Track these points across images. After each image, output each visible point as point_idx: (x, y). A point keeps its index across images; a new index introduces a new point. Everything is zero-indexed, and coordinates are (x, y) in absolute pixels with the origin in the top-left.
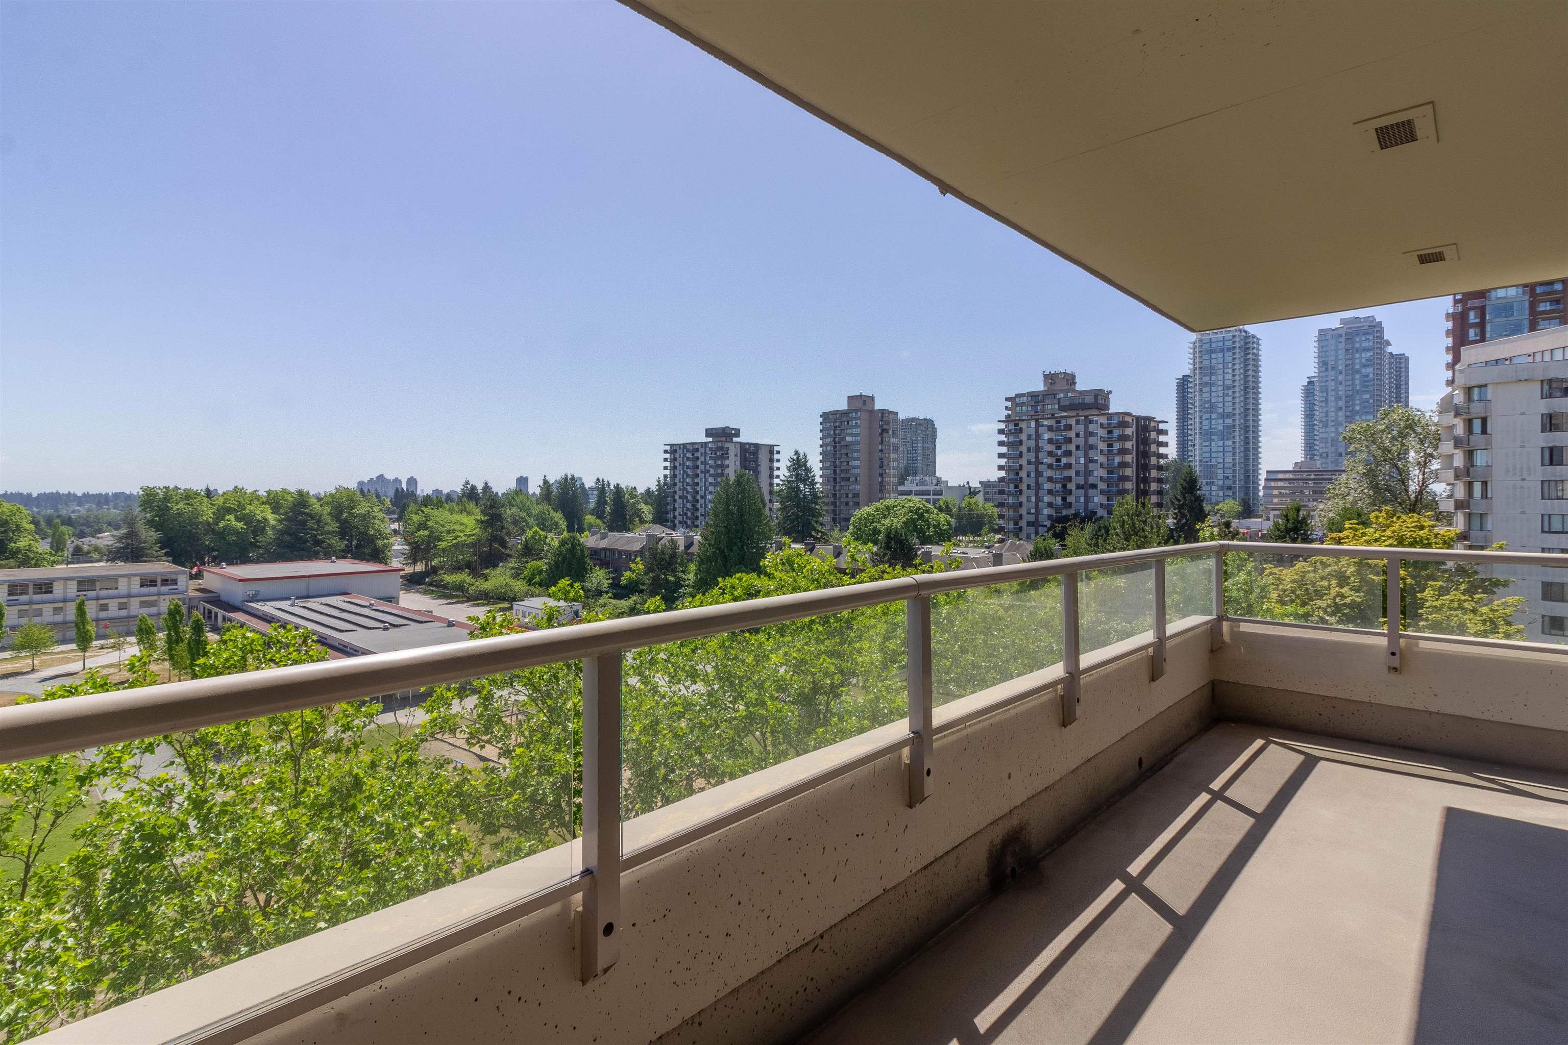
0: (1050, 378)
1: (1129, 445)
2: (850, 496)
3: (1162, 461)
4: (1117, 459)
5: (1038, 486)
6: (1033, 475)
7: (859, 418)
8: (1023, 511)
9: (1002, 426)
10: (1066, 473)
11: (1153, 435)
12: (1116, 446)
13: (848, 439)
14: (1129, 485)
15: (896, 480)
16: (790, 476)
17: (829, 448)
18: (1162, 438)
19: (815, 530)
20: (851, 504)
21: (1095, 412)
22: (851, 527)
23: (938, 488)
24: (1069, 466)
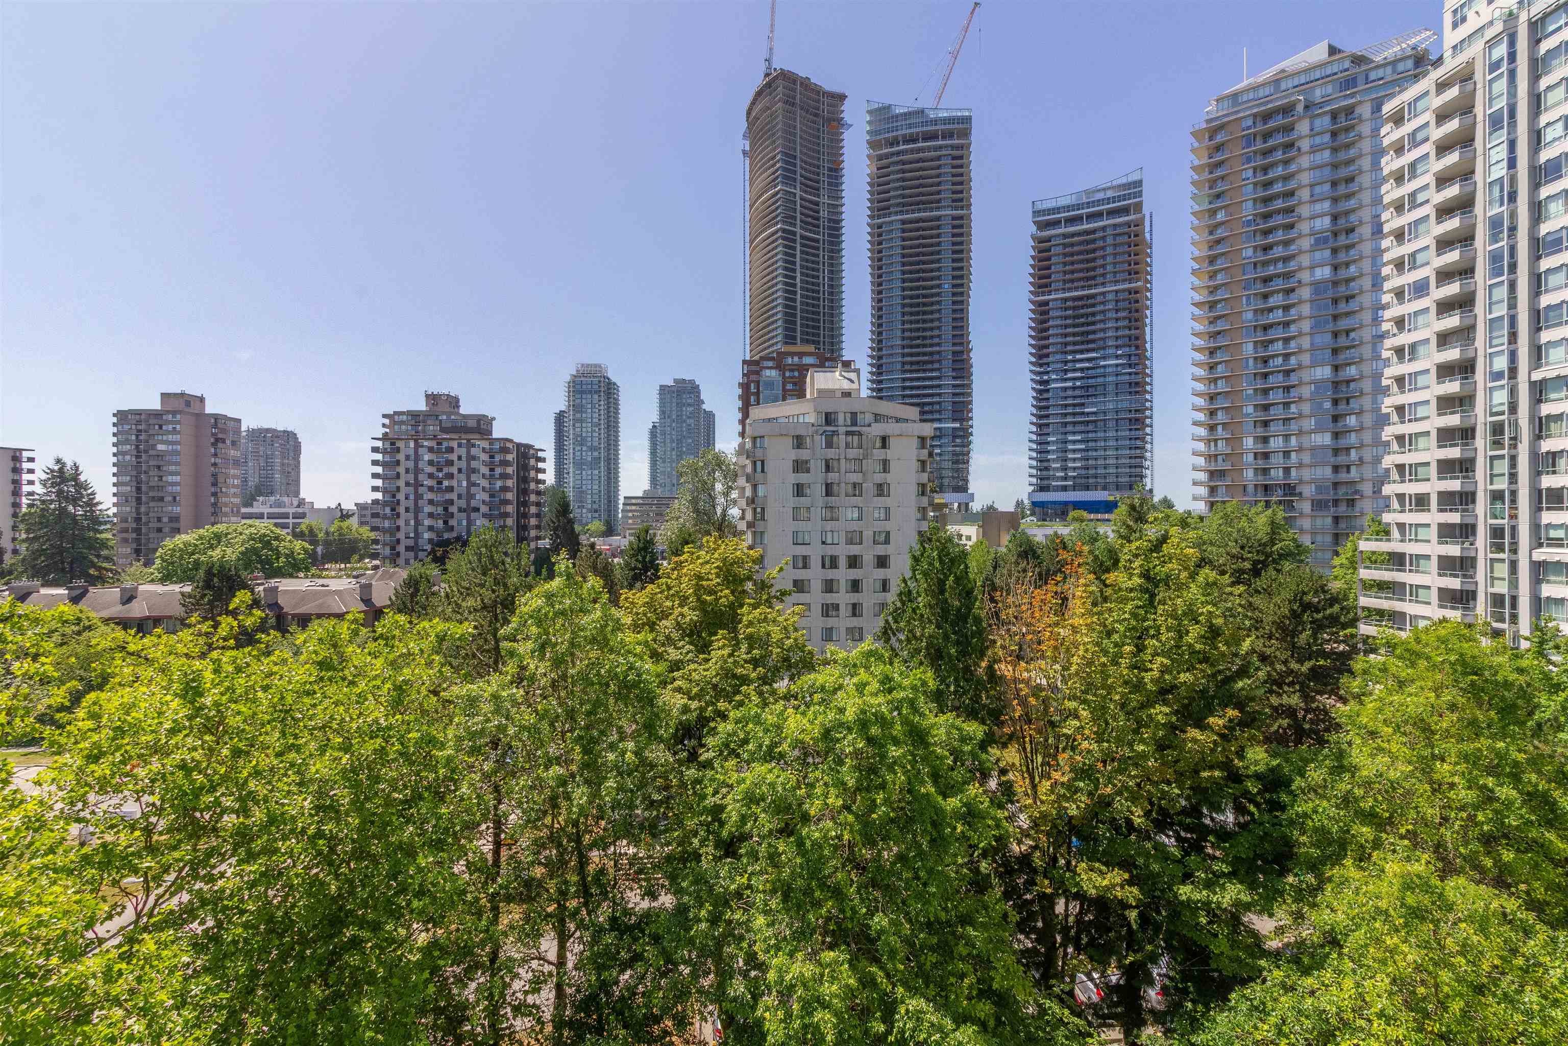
0: (433, 399)
1: (510, 470)
2: (165, 520)
3: (542, 487)
4: (499, 484)
5: (417, 510)
6: (412, 497)
7: (179, 422)
8: (401, 535)
9: (379, 444)
10: (448, 496)
11: (532, 462)
12: (498, 471)
13: (160, 447)
14: (510, 509)
15: (237, 500)
16: (46, 494)
17: (128, 458)
18: (540, 465)
19: (93, 565)
20: (166, 530)
21: (477, 436)
22: (158, 561)
23: (300, 510)
24: (450, 489)
